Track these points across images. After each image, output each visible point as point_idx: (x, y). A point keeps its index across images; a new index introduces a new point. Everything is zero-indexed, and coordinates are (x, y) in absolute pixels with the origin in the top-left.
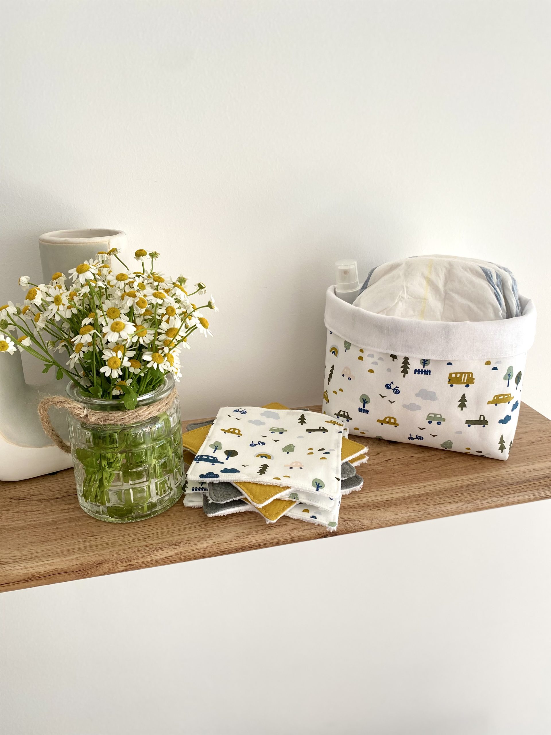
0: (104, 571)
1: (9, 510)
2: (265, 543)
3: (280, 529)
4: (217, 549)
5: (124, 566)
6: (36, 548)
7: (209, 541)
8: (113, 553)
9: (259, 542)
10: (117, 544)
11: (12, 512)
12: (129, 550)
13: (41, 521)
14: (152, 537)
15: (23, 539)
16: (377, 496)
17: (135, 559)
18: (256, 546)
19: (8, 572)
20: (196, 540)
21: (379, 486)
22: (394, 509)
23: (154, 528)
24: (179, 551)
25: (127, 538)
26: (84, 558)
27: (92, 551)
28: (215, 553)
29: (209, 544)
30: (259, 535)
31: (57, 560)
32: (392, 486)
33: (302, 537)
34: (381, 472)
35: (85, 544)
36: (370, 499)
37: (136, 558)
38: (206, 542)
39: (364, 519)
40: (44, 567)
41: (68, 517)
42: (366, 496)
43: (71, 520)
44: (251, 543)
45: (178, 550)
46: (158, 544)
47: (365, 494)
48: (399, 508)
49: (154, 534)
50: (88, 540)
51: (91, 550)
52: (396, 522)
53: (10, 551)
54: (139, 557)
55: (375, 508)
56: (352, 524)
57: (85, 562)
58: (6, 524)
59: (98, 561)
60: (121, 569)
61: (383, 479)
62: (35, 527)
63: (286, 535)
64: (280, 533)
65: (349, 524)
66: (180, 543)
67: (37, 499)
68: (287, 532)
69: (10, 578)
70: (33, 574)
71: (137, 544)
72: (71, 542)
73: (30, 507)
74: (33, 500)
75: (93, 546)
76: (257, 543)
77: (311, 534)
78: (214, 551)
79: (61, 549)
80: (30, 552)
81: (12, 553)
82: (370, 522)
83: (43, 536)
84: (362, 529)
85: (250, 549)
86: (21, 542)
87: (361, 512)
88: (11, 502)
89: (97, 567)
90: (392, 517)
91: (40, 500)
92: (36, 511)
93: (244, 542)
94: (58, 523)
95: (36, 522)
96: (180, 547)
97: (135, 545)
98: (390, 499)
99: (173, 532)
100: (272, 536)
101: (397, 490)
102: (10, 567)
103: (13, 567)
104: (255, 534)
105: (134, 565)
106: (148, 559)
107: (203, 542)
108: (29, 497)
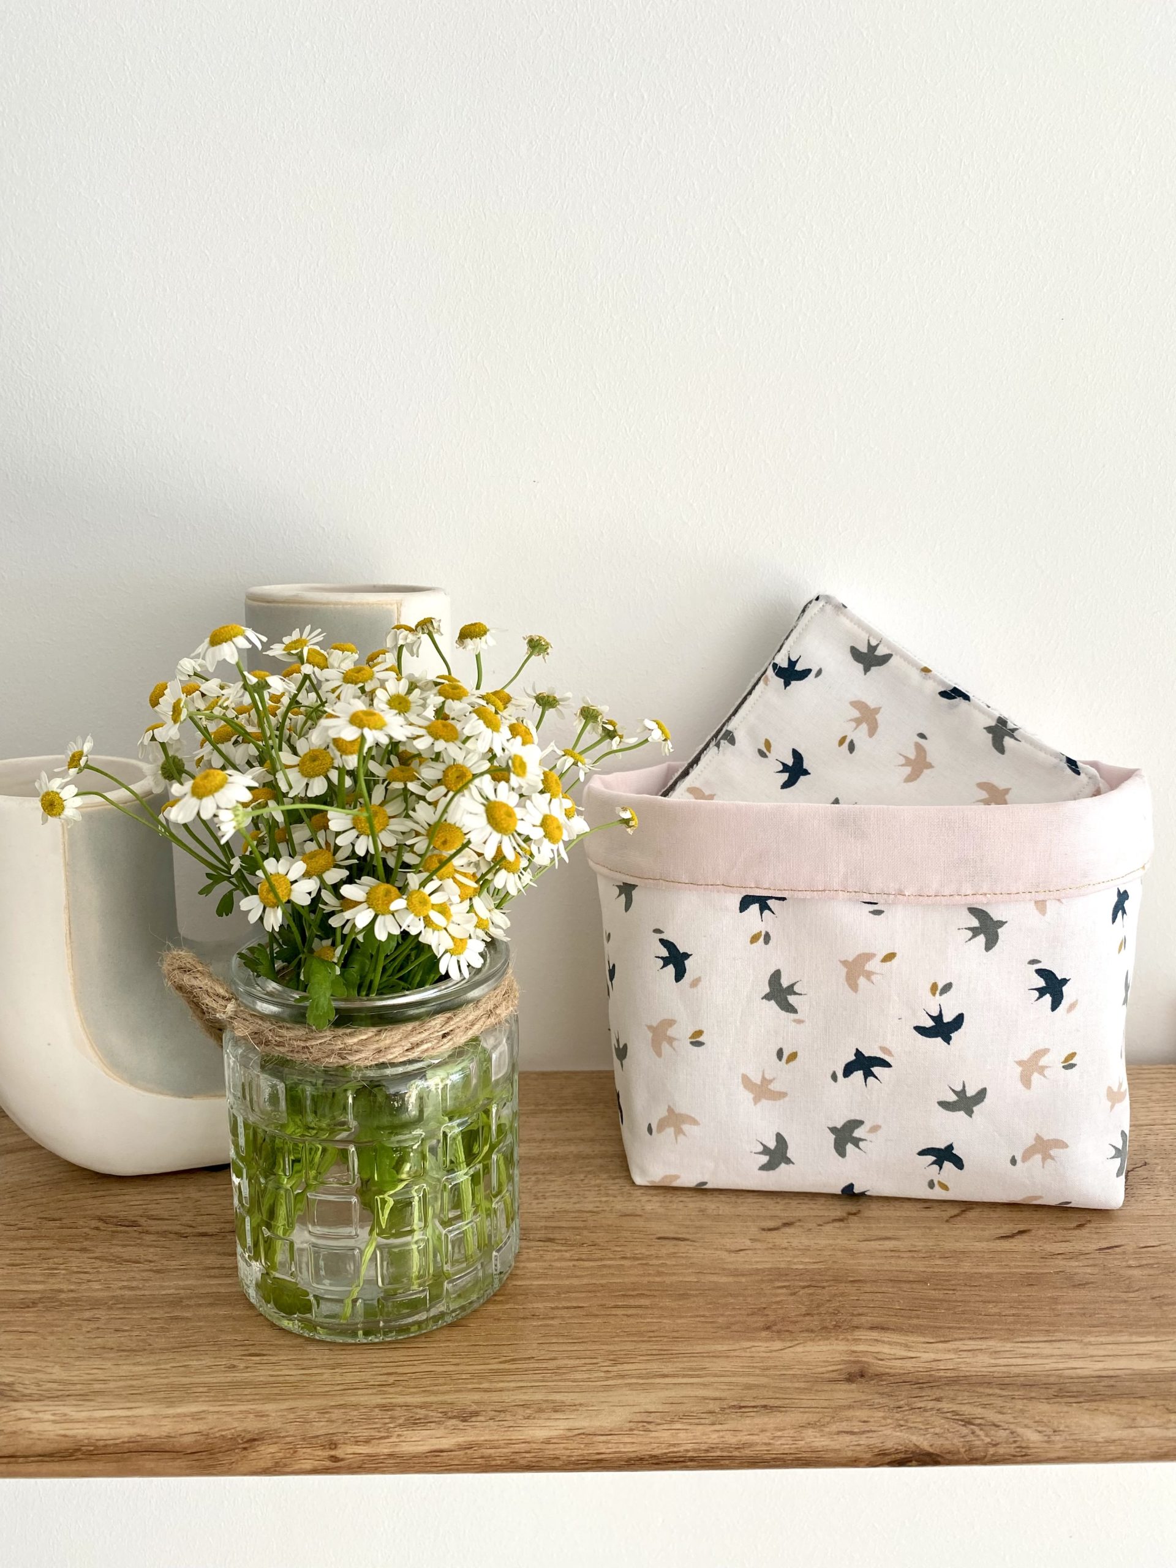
0: (262, 1464)
1: (84, 1250)
2: (719, 1453)
3: (766, 1420)
4: (579, 1450)
5: (318, 1458)
6: (109, 1364)
7: (558, 1423)
8: (292, 1416)
9: (700, 1450)
10: (311, 1389)
11: (91, 1255)
12: (336, 1414)
13: (146, 1293)
14: (404, 1383)
15: (89, 1335)
16: (1070, 1357)
17: (347, 1441)
18: (692, 1459)
19: (21, 1425)
20: (520, 1411)
21: (1080, 1325)
22: (1124, 1407)
23: (417, 1358)
24: (471, 1439)
25: (342, 1374)
26: (215, 1416)
27: (239, 1400)
28: (570, 1463)
29: (554, 1433)
30: (700, 1427)
31: (147, 1411)
32: (1120, 1331)
33: (831, 1455)
34: (1087, 1283)
35: (231, 1376)
36: (1051, 1364)
37: (352, 1439)
38: (548, 1424)
39: (1026, 1426)
40: (109, 1426)
41: (214, 1290)
42: (1035, 1351)
43: (218, 1300)
44: (675, 1450)
45: (471, 1434)
46: (416, 1407)
47: (1034, 1345)
48: (1140, 1409)
49: (414, 1376)
50: (242, 1365)
51: (239, 1397)
52: (1130, 1452)
53: (45, 1364)
54: (358, 1439)
55: (1062, 1397)
56: (987, 1435)
57: (216, 1430)
58: (64, 1287)
59: (249, 1432)
60: (308, 1465)
61: (1092, 1306)
62: (127, 1306)
63: (782, 1441)
64: (762, 1431)
65: (978, 1436)
66: (476, 1414)
67: (159, 1229)
68: (786, 1433)
69: (22, 1443)
70: (81, 1441)
71: (362, 1399)
72: (200, 1363)
73: (135, 1249)
74: (147, 1232)
75: (246, 1384)
76: (695, 1450)
77: (858, 1448)
78: (569, 1456)
79: (166, 1381)
80: (89, 1377)
81: (49, 1370)
82: (1046, 1438)
83: (137, 1333)
84: (1019, 1458)
85: (673, 1465)
86: (79, 1341)
87: (1019, 1405)
88: (97, 1228)
89: (245, 1449)
90: (1118, 1434)
91: (164, 1234)
92: (146, 1261)
93: (658, 1441)
94: (186, 1302)
95: (134, 1293)
96: (473, 1427)
97: (354, 1400)
98: (1111, 1373)
99: (464, 1376)
100: (739, 1438)
101: (1134, 1347)
102: (29, 1410)
103: (37, 1412)
104: (691, 1424)
105: (342, 1460)
106: (383, 1448)
107: (539, 1421)
108: (142, 1221)
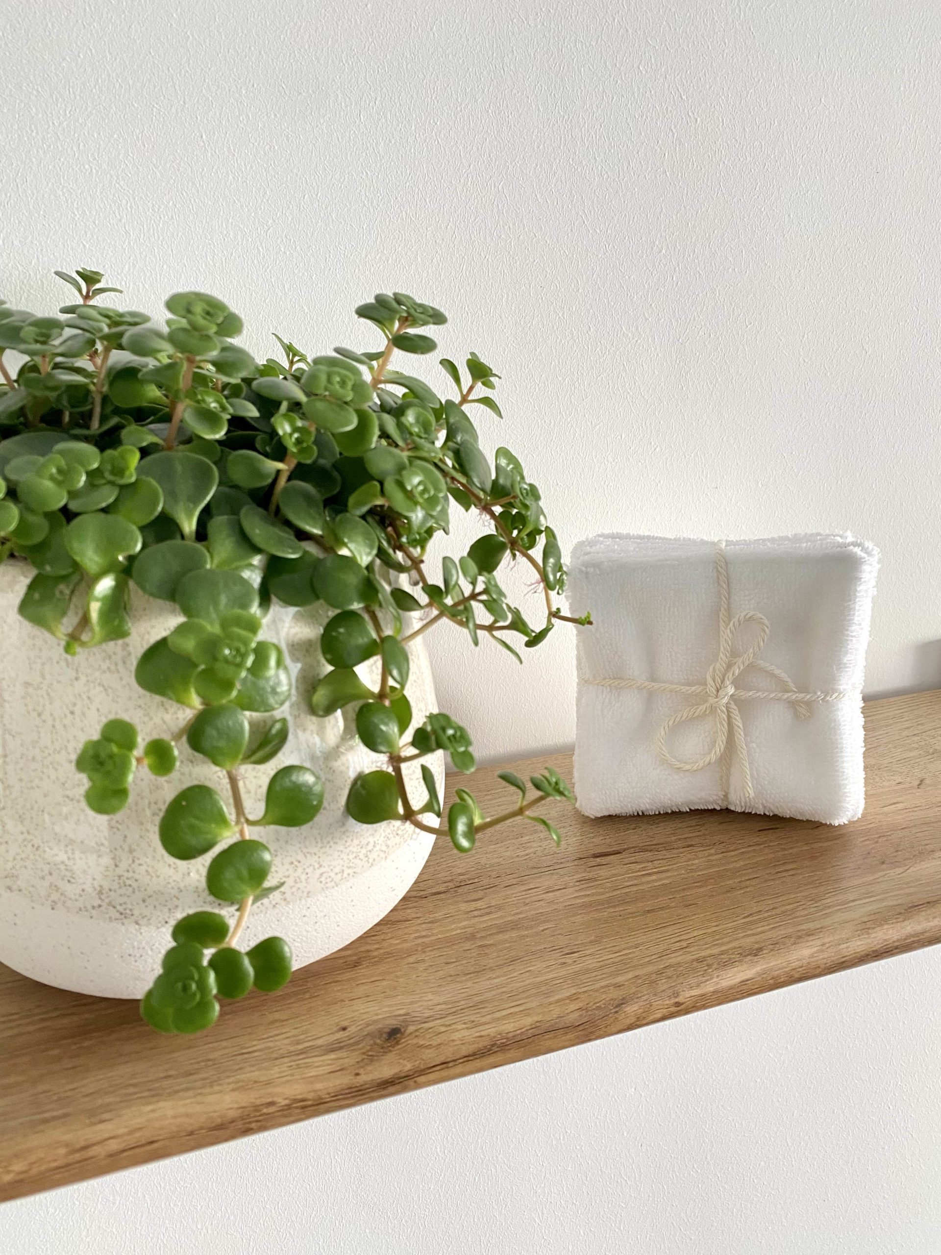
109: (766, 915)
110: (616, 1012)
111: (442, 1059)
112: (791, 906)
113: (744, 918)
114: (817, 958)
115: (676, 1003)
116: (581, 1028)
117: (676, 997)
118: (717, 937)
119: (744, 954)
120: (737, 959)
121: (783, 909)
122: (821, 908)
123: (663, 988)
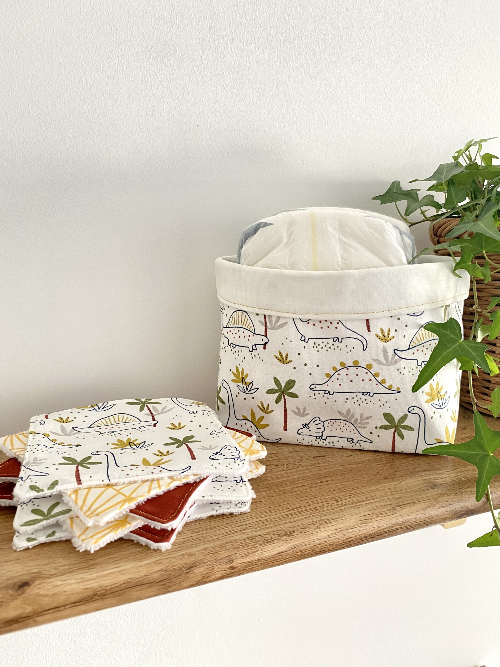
109: (303, 509)
110: (187, 573)
111: (55, 605)
112: (321, 504)
113: (288, 511)
114: (332, 538)
115: (231, 567)
116: (162, 583)
117: (230, 563)
118: (267, 523)
119: (282, 534)
120: (277, 538)
121: (316, 505)
122: (340, 505)
123: (223, 557)
